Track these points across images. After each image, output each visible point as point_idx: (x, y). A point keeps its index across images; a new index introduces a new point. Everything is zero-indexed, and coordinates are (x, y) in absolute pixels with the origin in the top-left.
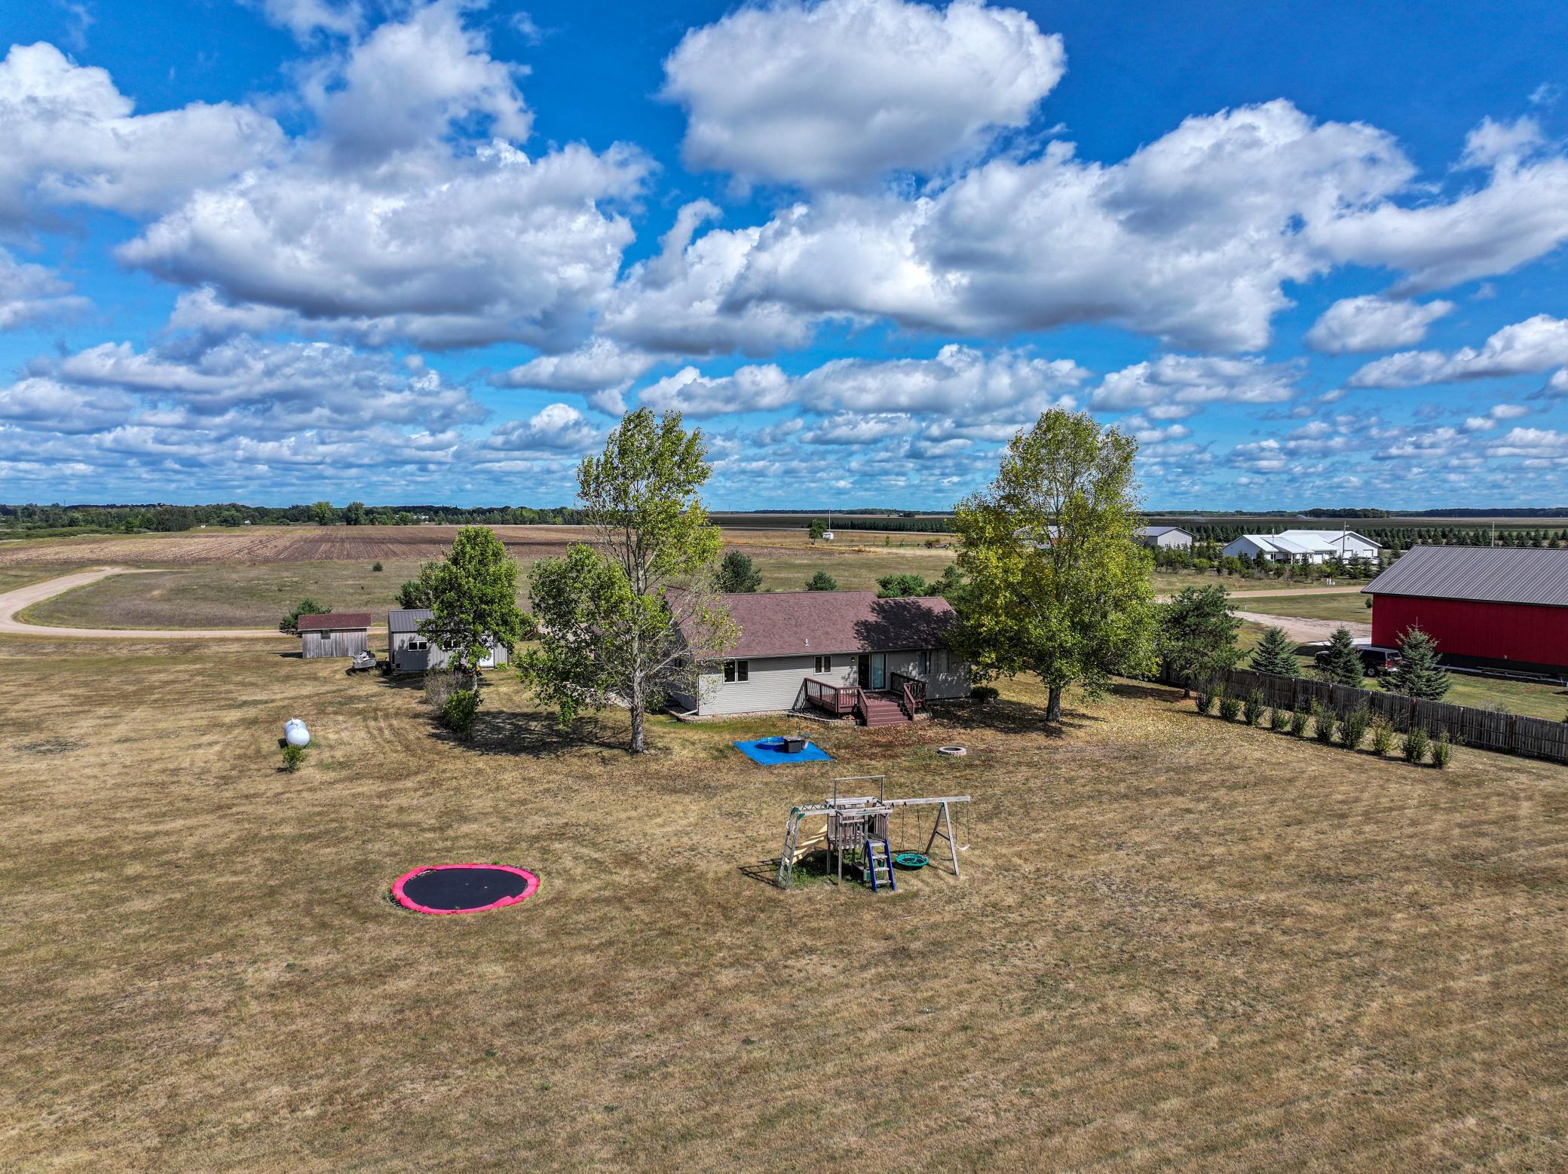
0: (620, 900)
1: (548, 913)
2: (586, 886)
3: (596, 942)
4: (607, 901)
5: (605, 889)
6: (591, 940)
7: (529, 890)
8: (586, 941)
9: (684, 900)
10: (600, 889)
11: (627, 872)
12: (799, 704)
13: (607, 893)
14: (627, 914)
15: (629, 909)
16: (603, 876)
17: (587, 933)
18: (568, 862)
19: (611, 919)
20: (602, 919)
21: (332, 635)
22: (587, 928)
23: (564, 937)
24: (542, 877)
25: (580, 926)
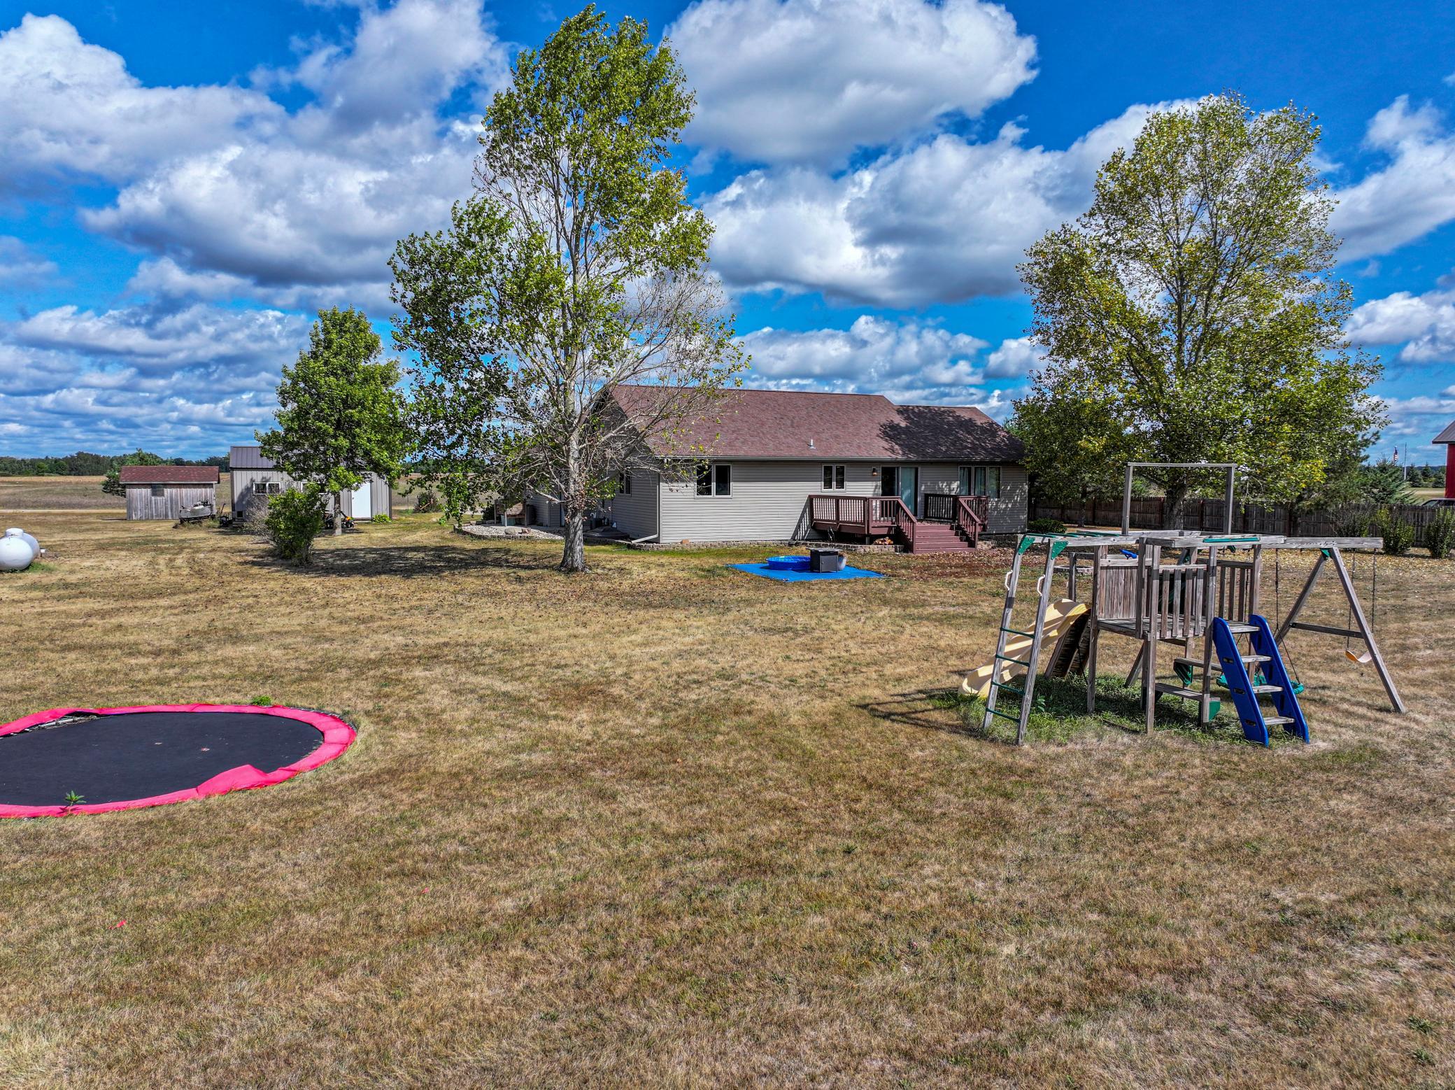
0: (576, 774)
1: (354, 810)
2: (480, 744)
3: (508, 904)
4: (540, 777)
5: (532, 748)
6: (487, 896)
7: (324, 751)
8: (470, 903)
9: (761, 771)
10: (517, 749)
11: (584, 715)
12: (801, 533)
13: (537, 759)
14: (603, 808)
15: (602, 795)
16: (525, 723)
17: (476, 871)
18: (439, 699)
19: (556, 826)
20: (527, 823)
21: (167, 491)
22: (476, 856)
23: (389, 888)
24: (366, 725)
25: (452, 847)
